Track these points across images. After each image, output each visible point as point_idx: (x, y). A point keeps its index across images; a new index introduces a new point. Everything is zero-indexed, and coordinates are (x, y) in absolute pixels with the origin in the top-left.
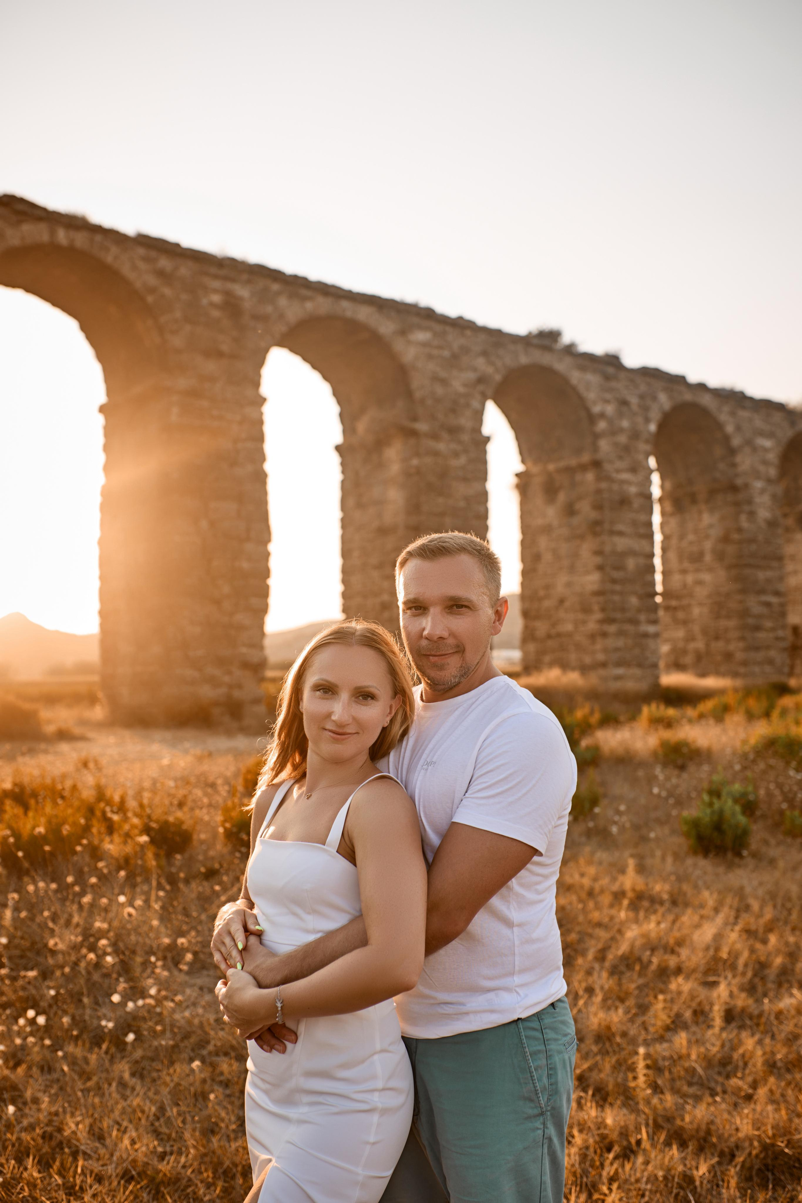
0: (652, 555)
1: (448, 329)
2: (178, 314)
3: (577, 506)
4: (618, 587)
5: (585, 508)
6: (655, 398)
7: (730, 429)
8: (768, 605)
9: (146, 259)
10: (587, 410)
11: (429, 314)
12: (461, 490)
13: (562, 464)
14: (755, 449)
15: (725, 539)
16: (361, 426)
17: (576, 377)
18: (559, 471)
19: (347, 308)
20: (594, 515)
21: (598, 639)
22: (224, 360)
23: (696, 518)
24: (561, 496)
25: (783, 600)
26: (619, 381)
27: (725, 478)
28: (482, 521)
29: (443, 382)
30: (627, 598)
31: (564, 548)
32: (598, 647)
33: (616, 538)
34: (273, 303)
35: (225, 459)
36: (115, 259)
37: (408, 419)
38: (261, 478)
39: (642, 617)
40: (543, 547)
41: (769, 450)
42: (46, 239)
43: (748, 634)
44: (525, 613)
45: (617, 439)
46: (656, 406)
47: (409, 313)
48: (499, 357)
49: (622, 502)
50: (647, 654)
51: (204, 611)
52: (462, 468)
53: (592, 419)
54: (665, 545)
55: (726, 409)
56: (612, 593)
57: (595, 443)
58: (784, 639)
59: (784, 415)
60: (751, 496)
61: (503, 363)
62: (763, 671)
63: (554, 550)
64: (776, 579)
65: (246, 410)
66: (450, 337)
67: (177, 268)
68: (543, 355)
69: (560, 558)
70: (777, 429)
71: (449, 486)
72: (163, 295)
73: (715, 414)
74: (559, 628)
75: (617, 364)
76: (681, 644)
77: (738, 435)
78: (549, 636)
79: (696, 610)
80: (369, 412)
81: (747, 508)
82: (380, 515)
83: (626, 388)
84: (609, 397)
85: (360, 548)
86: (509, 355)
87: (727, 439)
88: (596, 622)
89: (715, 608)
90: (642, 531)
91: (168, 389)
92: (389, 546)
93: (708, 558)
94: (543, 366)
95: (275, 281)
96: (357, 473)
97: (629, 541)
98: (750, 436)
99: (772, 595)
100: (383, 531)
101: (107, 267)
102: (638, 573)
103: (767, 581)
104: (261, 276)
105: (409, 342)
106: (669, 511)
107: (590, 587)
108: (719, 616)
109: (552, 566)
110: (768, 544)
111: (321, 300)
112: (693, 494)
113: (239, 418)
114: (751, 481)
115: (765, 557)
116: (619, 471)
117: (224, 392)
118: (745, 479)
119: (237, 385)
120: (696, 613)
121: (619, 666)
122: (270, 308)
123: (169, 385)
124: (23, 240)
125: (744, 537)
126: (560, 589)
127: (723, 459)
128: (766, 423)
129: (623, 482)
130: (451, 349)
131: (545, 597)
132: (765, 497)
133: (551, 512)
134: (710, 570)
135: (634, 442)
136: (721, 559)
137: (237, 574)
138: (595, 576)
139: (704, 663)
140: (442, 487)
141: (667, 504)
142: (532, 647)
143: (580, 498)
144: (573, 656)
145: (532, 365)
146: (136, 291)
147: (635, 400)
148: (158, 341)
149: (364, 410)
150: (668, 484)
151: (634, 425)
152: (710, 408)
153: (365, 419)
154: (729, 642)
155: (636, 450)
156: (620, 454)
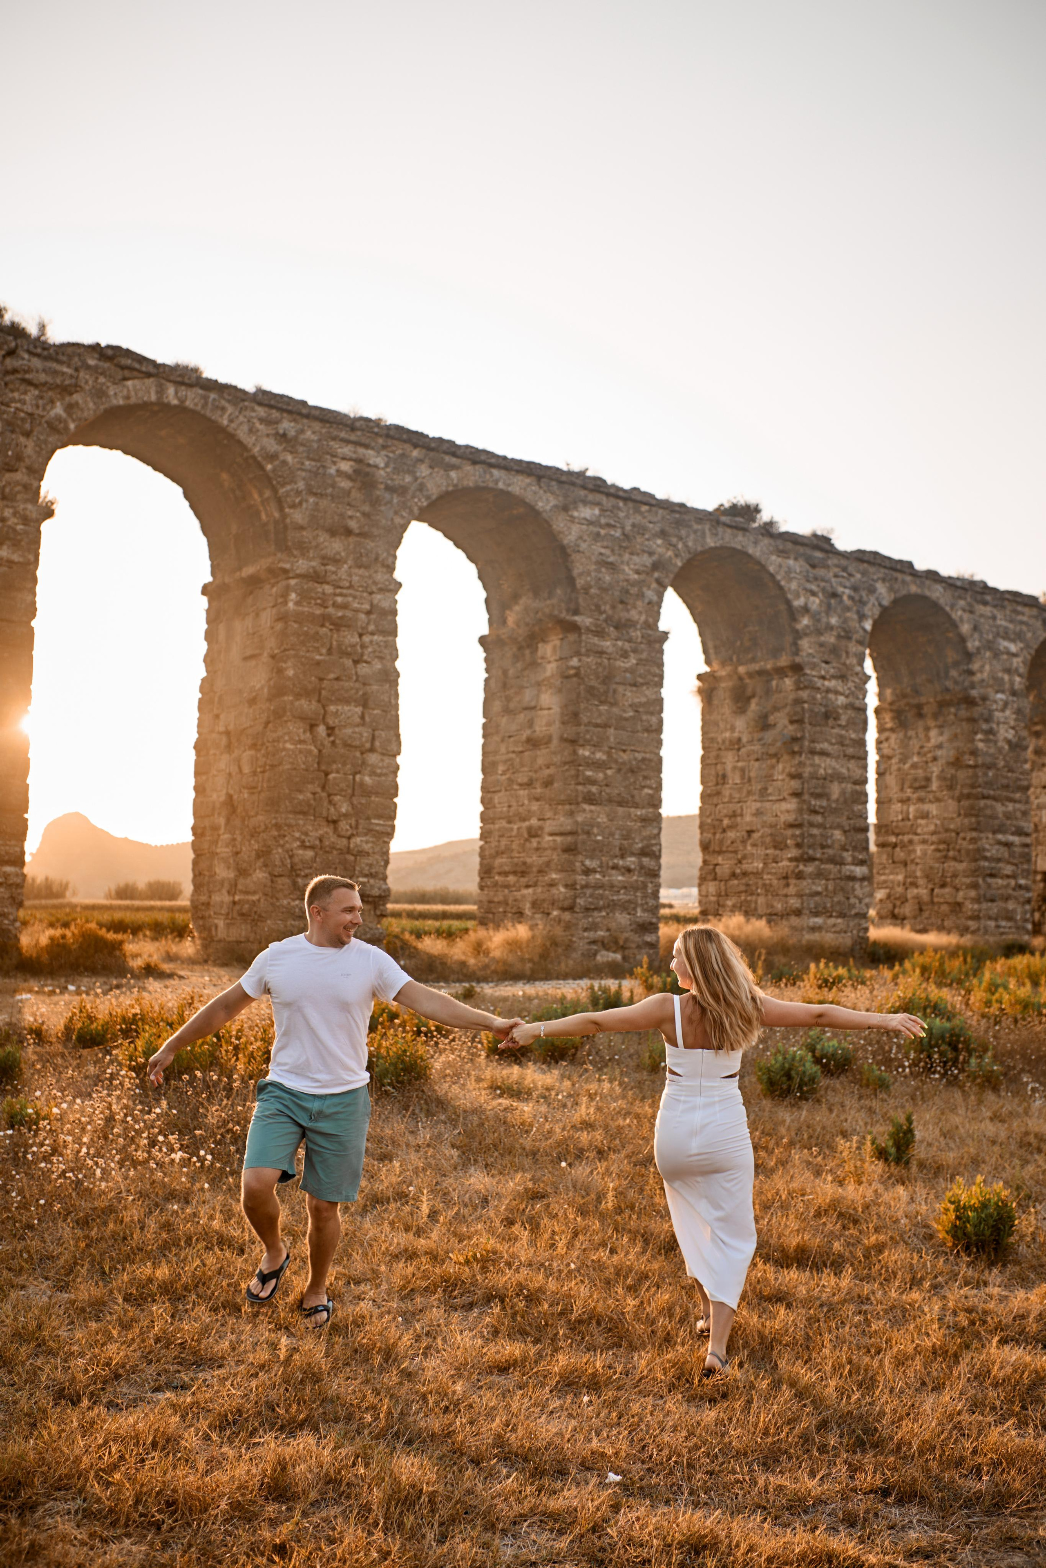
0: (865, 781)
1: (621, 504)
2: (301, 485)
3: (771, 719)
4: (819, 819)
5: (781, 719)
6: (872, 590)
7: (965, 628)
8: (1008, 845)
9: (266, 421)
10: (788, 603)
11: (598, 486)
12: (629, 696)
13: (756, 667)
14: (996, 655)
15: (957, 763)
16: (512, 618)
17: (773, 563)
18: (750, 675)
19: (500, 479)
20: (792, 729)
21: (792, 881)
22: (352, 539)
23: (922, 735)
24: (753, 705)
25: (1028, 840)
26: (827, 567)
27: (958, 688)
28: (654, 735)
29: (612, 567)
30: (830, 832)
31: (755, 769)
32: (792, 890)
33: (817, 759)
34: (412, 472)
35: (348, 654)
36: (231, 421)
37: (568, 610)
38: (391, 678)
39: (847, 856)
40: (729, 766)
41: (1015, 655)
42: (153, 398)
43: (980, 881)
44: (705, 847)
45: (822, 639)
46: (872, 599)
47: (573, 484)
48: (680, 538)
49: (827, 716)
50: (853, 900)
51: (316, 831)
52: (631, 671)
53: (793, 614)
54: (882, 767)
55: (962, 603)
56: (812, 825)
57: (795, 644)
58: (1027, 889)
59: (1035, 611)
60: (991, 712)
61: (686, 546)
62: (998, 927)
63: (742, 770)
64: (1019, 814)
65: (377, 597)
66: (622, 515)
67: (302, 431)
68: (735, 536)
69: (749, 780)
70: (1024, 628)
71: (615, 691)
72: (284, 462)
73: (948, 609)
74: (746, 866)
75: (827, 547)
76: (900, 890)
77: (976, 635)
78: (734, 875)
79: (919, 849)
80: (523, 601)
81: (985, 726)
82: (531, 723)
83: (836, 576)
84: (814, 587)
85: (505, 762)
86: (692, 536)
87: (963, 640)
88: (791, 860)
89: (942, 847)
90: (850, 751)
91: (285, 571)
92: (540, 761)
93: (934, 786)
94: (734, 549)
95: (415, 446)
96: (505, 672)
97: (833, 763)
98: (990, 637)
99: (1013, 834)
100: (533, 743)
101: (222, 430)
102: (845, 802)
103: (1008, 816)
104: (399, 440)
105: (572, 519)
106: (889, 725)
107: (783, 818)
108: (946, 857)
109: (740, 790)
110: (1011, 770)
111: (468, 468)
112: (919, 707)
113: (367, 607)
114: (990, 692)
115: (1006, 787)
116: (823, 678)
117: (350, 575)
118: (982, 691)
119: (367, 567)
120: (919, 853)
121: (816, 914)
122: (408, 479)
123: (287, 566)
124: (128, 397)
125: (980, 761)
126: (748, 818)
127: (956, 664)
128: (1011, 621)
129: (828, 691)
130: (623, 528)
131: (731, 827)
132: (1008, 713)
133: (740, 723)
134: (938, 800)
135: (844, 642)
136: (951, 788)
137: (356, 790)
138: (792, 805)
139: (926, 914)
140: (606, 692)
141: (887, 717)
142: (712, 887)
143: (776, 709)
144: (761, 900)
145: (722, 548)
146: (254, 458)
147: (847, 591)
148: (277, 515)
149: (516, 597)
150: (888, 692)
151: (845, 621)
152: (942, 602)
153: (517, 608)
154: (957, 890)
155: (847, 653)
156: (826, 657)
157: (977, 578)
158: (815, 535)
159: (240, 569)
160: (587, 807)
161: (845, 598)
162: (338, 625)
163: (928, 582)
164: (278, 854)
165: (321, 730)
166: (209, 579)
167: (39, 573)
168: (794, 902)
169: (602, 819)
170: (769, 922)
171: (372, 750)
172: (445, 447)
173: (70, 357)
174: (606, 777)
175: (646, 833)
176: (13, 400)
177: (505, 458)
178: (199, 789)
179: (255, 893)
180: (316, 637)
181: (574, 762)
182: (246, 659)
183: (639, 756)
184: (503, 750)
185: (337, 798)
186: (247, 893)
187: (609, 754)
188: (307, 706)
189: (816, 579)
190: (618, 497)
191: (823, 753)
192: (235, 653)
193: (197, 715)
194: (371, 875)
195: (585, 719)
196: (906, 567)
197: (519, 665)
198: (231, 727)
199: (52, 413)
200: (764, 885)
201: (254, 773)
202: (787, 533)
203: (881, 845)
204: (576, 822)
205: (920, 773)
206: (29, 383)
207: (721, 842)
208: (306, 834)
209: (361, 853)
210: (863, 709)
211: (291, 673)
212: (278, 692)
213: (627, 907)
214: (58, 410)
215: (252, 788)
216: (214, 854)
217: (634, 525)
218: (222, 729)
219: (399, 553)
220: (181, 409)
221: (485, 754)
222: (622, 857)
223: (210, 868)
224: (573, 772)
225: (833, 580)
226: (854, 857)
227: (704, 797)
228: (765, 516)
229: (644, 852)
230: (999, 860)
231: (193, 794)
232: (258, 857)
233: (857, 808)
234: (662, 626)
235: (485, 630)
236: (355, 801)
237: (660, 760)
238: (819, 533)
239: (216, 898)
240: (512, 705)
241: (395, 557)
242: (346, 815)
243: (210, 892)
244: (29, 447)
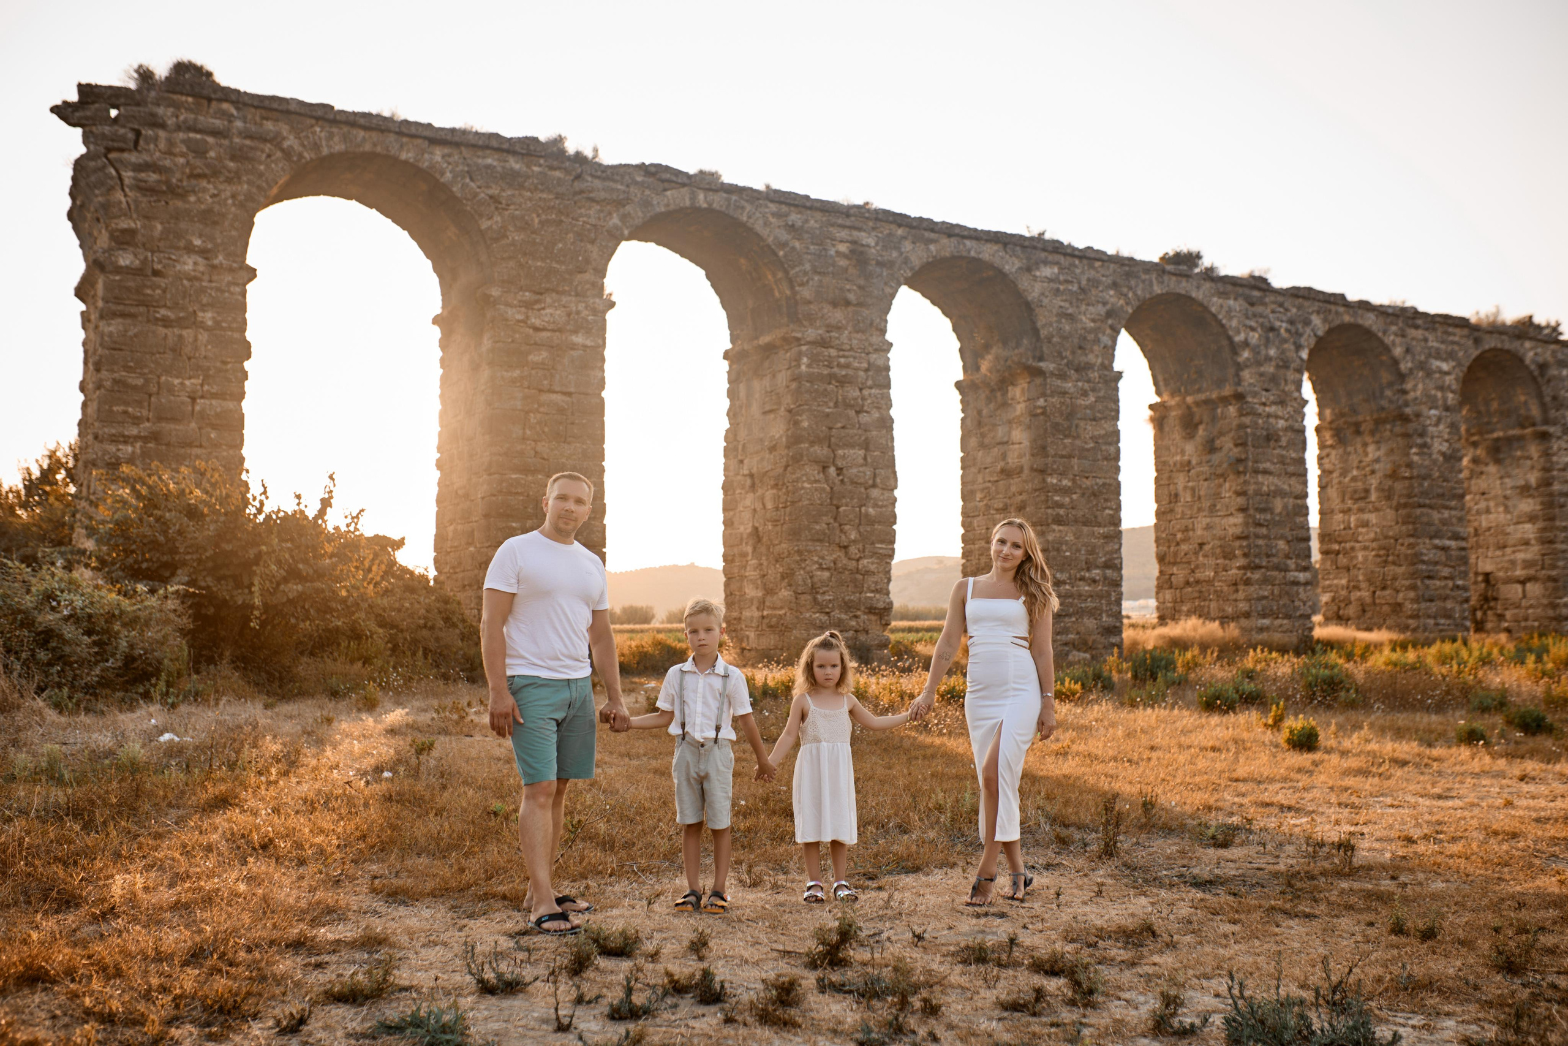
0: (1306, 495)
1: (1076, 262)
2: (808, 267)
3: (1218, 443)
4: (1264, 531)
5: (1226, 443)
6: (1307, 322)
7: (1398, 351)
8: (1444, 549)
9: (777, 215)
10: (1230, 339)
11: (1057, 248)
12: (1089, 430)
13: (1202, 397)
14: (1429, 374)
15: (1394, 475)
16: (985, 366)
17: (1215, 304)
18: (1197, 404)
19: (972, 249)
20: (1236, 452)
21: (1241, 587)
22: (850, 309)
23: (1360, 450)
24: (1201, 431)
25: (1463, 544)
26: (1265, 304)
27: (1393, 407)
28: (1113, 463)
29: (1071, 317)
30: (1274, 542)
31: (1204, 488)
32: (1241, 595)
33: (1260, 478)
34: (898, 249)
35: (851, 406)
36: (749, 217)
37: (1034, 358)
38: (887, 424)
39: (1291, 563)
40: (1180, 487)
41: (1447, 373)
42: (688, 203)
43: (1419, 583)
44: (1161, 559)
45: (1262, 369)
46: (1308, 331)
47: (1035, 248)
48: (1130, 288)
49: (1268, 438)
50: (1297, 603)
51: (831, 555)
52: (1091, 407)
53: (1234, 349)
54: (1324, 481)
55: (1394, 328)
56: (1257, 536)
57: (1237, 375)
58: (1465, 589)
59: (1466, 331)
60: (1425, 427)
61: (1135, 294)
62: (1437, 624)
63: (1193, 489)
64: (1454, 520)
65: (873, 357)
66: (1078, 271)
67: (807, 221)
68: (1179, 282)
69: (1199, 498)
70: (1456, 348)
71: (1077, 426)
72: (793, 248)
73: (1380, 334)
74: (1198, 575)
75: (1264, 286)
76: (1344, 593)
77: (1409, 357)
78: (1188, 583)
79: (1360, 556)
80: (994, 350)
81: (1419, 441)
82: (1004, 456)
83: (1273, 312)
84: (1253, 324)
85: (982, 490)
86: (1141, 286)
87: (1396, 362)
88: (1239, 568)
89: (1382, 552)
90: (1291, 469)
91: (798, 339)
92: (1014, 489)
93: (1373, 497)
94: (1179, 295)
95: (900, 226)
96: (979, 412)
97: (1276, 480)
98: (1423, 358)
99: (1449, 539)
100: (1006, 473)
101: (743, 225)
102: (1288, 514)
103: (1444, 522)
104: (887, 221)
105: (1035, 278)
106: (1329, 442)
107: (1231, 531)
108: (1386, 562)
109: (1191, 507)
110: (1446, 480)
111: (945, 241)
112: (1357, 425)
113: (865, 365)
114: (1424, 409)
115: (1442, 496)
116: (1264, 404)
117: (850, 339)
118: (1416, 408)
119: (863, 332)
120: (1360, 558)
121: (1264, 616)
122: (895, 254)
123: (799, 335)
124: (667, 205)
125: (1415, 472)
126: (1199, 532)
127: (1390, 385)
128: (1443, 342)
129: (1269, 416)
130: (1079, 283)
131: (1184, 540)
132: (1441, 427)
133: (1190, 448)
134: (1377, 510)
135: (1282, 371)
136: (1388, 498)
137: (863, 520)
138: (1239, 519)
139: (1368, 615)
140: (1070, 428)
141: (1327, 435)
142: (1168, 595)
143: (1221, 434)
144: (1213, 605)
145: (1167, 293)
146: (769, 246)
147: (1284, 325)
148: (788, 292)
149: (987, 347)
150: (1328, 412)
151: (1283, 352)
152: (1374, 328)
153: (989, 357)
154: (1398, 591)
155: (1286, 381)
156: (1266, 386)
157: (1408, 304)
158: (1252, 277)
159: (757, 338)
160: (1055, 527)
161: (1282, 331)
162: (842, 382)
163: (1360, 312)
164: (800, 575)
165: (832, 470)
166: (729, 346)
167: (606, 353)
168: (1243, 606)
169: (1070, 537)
170: (1222, 624)
171: (874, 486)
172: (925, 225)
173: (622, 176)
174: (1072, 501)
175: (1108, 548)
176: (581, 215)
177: (975, 230)
178: (728, 523)
179: (781, 608)
180: (825, 394)
181: (1044, 489)
182: (765, 413)
183: (1100, 482)
184: (980, 480)
185: (847, 527)
186: (774, 608)
187: (1074, 481)
188: (821, 451)
189: (1255, 316)
190: (1073, 256)
191: (1266, 472)
192: (755, 410)
193: (723, 460)
194: (877, 591)
195: (1052, 452)
196: (1338, 299)
197: (992, 406)
198: (754, 470)
199: (611, 223)
200: (1216, 591)
201: (777, 509)
202: (1226, 277)
203: (1325, 553)
204: (1048, 541)
205: (1360, 485)
206: (592, 200)
207: (1176, 554)
208: (823, 558)
209: (868, 573)
210: (1302, 431)
211: (805, 424)
212: (794, 440)
213: (1093, 613)
214: (615, 220)
215: (775, 521)
216: (742, 577)
217: (1089, 280)
218: (746, 472)
219: (889, 317)
220: (710, 210)
221: (963, 483)
222: (1088, 570)
223: (740, 589)
224: (1043, 498)
225: (1271, 316)
226: (1297, 565)
227: (1158, 514)
228: (1206, 262)
229: (1107, 565)
230: (1436, 563)
231: (722, 528)
232: (783, 578)
233: (1299, 520)
234: (1117, 367)
235: (960, 376)
236: (862, 529)
237: (1119, 484)
238: (1257, 274)
239: (747, 614)
240: (986, 441)
241: (886, 321)
242: (854, 541)
243: (741, 609)
244: (594, 251)
